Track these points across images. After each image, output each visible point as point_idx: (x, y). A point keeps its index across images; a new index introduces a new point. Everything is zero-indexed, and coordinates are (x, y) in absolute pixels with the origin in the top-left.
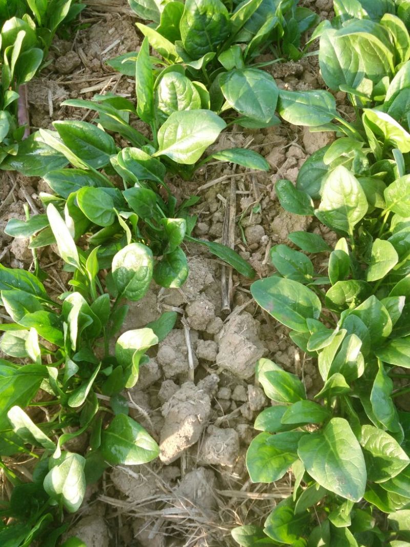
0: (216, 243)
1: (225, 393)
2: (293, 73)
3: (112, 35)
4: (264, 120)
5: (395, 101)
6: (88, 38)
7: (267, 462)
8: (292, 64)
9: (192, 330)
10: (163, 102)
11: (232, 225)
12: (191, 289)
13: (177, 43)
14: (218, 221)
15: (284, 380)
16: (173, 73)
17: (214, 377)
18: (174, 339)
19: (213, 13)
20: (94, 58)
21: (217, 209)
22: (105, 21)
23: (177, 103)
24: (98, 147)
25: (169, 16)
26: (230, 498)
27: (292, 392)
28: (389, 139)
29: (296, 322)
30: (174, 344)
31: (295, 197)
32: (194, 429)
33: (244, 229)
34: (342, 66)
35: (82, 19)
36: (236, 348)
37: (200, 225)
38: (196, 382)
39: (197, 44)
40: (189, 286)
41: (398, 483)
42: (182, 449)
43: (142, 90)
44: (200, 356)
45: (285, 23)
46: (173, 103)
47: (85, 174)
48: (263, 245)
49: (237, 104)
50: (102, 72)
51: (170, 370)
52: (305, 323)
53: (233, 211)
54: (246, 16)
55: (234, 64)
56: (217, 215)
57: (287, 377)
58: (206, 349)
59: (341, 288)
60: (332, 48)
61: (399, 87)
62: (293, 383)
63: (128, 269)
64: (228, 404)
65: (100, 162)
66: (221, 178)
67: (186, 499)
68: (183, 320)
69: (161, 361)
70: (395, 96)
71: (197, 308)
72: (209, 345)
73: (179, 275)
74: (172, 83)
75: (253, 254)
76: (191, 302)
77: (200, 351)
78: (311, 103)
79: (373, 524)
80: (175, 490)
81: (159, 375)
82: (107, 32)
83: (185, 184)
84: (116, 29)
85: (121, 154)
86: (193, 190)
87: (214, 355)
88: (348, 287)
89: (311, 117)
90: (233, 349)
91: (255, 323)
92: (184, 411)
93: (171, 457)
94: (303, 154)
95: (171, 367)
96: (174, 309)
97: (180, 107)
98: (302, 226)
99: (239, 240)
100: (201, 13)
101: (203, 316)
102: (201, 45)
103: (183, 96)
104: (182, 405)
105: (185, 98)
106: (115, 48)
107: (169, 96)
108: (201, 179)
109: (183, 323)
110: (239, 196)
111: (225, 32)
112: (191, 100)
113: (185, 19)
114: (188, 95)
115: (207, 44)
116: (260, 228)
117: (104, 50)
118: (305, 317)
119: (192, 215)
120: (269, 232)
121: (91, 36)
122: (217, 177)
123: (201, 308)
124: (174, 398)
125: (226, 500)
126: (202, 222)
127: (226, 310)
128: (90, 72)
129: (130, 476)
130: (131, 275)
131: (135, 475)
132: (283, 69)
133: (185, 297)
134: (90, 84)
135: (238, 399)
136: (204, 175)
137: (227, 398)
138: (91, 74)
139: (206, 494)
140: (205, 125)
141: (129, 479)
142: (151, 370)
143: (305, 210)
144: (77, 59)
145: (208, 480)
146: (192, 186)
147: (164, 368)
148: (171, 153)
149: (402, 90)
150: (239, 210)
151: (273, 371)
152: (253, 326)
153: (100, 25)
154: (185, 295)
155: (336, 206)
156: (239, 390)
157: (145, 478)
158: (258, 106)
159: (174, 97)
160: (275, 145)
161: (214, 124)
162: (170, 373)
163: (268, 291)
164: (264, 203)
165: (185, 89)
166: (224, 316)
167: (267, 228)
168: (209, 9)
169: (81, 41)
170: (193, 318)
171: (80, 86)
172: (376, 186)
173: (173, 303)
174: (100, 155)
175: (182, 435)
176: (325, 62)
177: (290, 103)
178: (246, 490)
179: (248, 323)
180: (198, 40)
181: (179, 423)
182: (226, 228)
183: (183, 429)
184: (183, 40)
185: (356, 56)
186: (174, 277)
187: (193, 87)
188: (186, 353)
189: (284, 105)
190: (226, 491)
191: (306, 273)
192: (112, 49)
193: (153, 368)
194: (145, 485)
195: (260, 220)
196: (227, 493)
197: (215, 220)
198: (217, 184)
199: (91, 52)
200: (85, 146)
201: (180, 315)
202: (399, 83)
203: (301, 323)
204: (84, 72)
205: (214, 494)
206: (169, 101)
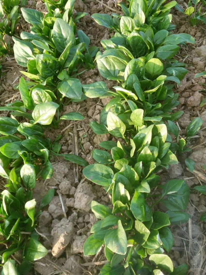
0: (70, 154)
1: (81, 220)
2: (93, 74)
3: (16, 75)
4: (78, 99)
5: (128, 80)
6: (6, 79)
7: (93, 246)
8: (92, 70)
9: (62, 195)
10: (35, 101)
11: (76, 145)
12: (59, 177)
13: (38, 75)
14: (71, 144)
15: (101, 208)
16: (36, 89)
17: (75, 214)
18: (55, 200)
19: (49, 61)
20: (9, 86)
21: (70, 139)
22: (12, 70)
23: (41, 100)
24: (11, 125)
25: (32, 65)
26: (88, 266)
27: (105, 213)
28: (130, 96)
29: (103, 182)
30: (55, 203)
31: (99, 127)
32: (64, 238)
33: (83, 145)
34: (108, 69)
35: (3, 70)
36: (80, 199)
37: (63, 147)
38: (67, 218)
39: (46, 73)
40: (57, 176)
41: (148, 243)
42: (61, 248)
43: (24, 98)
44: (68, 206)
45: (83, 56)
46: (39, 100)
47: (7, 138)
48: (91, 150)
49: (66, 94)
50: (13, 91)
51: (55, 215)
52: (108, 181)
53: (76, 138)
54: (64, 58)
55: (64, 78)
56: (70, 141)
57: (102, 207)
58: (69, 202)
59: (119, 163)
60: (102, 63)
61: (128, 74)
62: (106, 209)
63: (27, 175)
64: (83, 224)
65: (13, 131)
66: (70, 125)
67: (66, 271)
68: (58, 192)
69: (50, 212)
70: (128, 77)
71: (62, 185)
72: (71, 200)
73: (50, 173)
74: (37, 93)
75: (87, 155)
76: (60, 183)
77: (67, 203)
78: (96, 88)
79: (143, 264)
80: (62, 268)
81: (51, 218)
82: (13, 74)
83: (55, 131)
84: (17, 72)
85: (20, 126)
86: (59, 133)
87: (73, 204)
88: (122, 162)
89: (96, 94)
90: (79, 199)
91: (89, 186)
92: (59, 232)
93: (57, 253)
94: (102, 107)
95: (55, 213)
96: (53, 187)
97: (43, 101)
98: (106, 138)
99: (80, 150)
100: (44, 62)
101: (65, 188)
102: (48, 73)
103: (43, 96)
104: (59, 229)
105: (44, 97)
106: (17, 80)
107: (37, 98)
108: (62, 127)
109: (58, 193)
110: (78, 132)
111: (57, 66)
112: (46, 97)
113: (38, 65)
114: (45, 96)
115: (51, 72)
116: (88, 143)
117: (13, 82)
118: (108, 178)
119: (60, 144)
120: (93, 144)
121: (7, 77)
122: (69, 125)
123: (65, 184)
124: (56, 227)
125: (86, 268)
126: (65, 146)
127: (77, 183)
128: (8, 93)
129: (42, 266)
130: (29, 177)
131: (44, 265)
132: (89, 73)
133: (57, 181)
134: (9, 98)
135: (87, 221)
136: (63, 125)
137: (82, 222)
138: (9, 93)
139: (77, 267)
140: (50, 108)
141: (42, 267)
142: (46, 217)
143: (105, 132)
144: (2, 88)
145: (76, 260)
146: (59, 131)
147: (52, 215)
148: (40, 121)
149: (130, 75)
150: (79, 137)
151: (96, 206)
152: (88, 187)
153: (10, 72)
154: (56, 180)
155: (114, 128)
156: (86, 217)
157: (48, 265)
158: (75, 94)
159: (39, 97)
160: (91, 106)
161: (53, 106)
162: (55, 216)
163: (90, 171)
164: (89, 132)
165: (42, 94)
166: (76, 186)
167: (92, 142)
168: (47, 60)
169: (3, 80)
170: (62, 190)
171: (4, 99)
172: (127, 117)
173: (53, 185)
174: (12, 129)
175: (60, 242)
176: (100, 69)
177: (87, 89)
178: (94, 262)
179: (86, 186)
180: (46, 72)
181: (58, 237)
182: (74, 146)
183: (60, 239)
184: (40, 73)
185: (113, 64)
186: (47, 174)
187: (45, 92)
188: (61, 206)
189: (85, 90)
190: (85, 264)
191: (108, 159)
192: (16, 81)
193: (47, 215)
194: (49, 269)
195: (88, 140)
196: (86, 264)
197: (69, 144)
198: (69, 128)
199: (7, 84)
200: (5, 126)
201: (56, 190)
202: (128, 73)
203: (106, 182)
204: (6, 93)
205: (80, 266)
206: (38, 100)
